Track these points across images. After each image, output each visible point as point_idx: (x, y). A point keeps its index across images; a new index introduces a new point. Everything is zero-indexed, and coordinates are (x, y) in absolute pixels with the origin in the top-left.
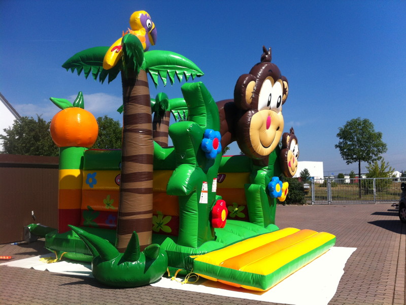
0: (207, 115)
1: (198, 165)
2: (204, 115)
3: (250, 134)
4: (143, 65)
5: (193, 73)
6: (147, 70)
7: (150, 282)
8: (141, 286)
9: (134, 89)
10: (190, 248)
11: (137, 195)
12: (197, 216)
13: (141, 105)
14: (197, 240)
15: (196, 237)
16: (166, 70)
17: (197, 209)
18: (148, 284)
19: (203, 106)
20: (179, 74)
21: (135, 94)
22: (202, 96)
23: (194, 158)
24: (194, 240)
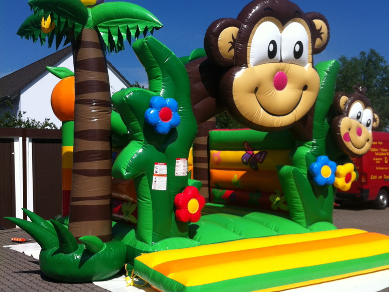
0: (163, 77)
1: (146, 142)
2: (159, 77)
3: (235, 99)
4: (88, 23)
5: (149, 26)
6: (96, 28)
7: (94, 279)
8: (81, 283)
9: (79, 52)
10: (144, 244)
11: (84, 177)
12: (150, 206)
13: (89, 71)
14: (151, 234)
15: (151, 231)
16: (116, 25)
17: (150, 197)
18: (91, 282)
19: (157, 67)
20: (131, 29)
21: (81, 58)
22: (151, 55)
23: (141, 133)
24: (148, 234)
